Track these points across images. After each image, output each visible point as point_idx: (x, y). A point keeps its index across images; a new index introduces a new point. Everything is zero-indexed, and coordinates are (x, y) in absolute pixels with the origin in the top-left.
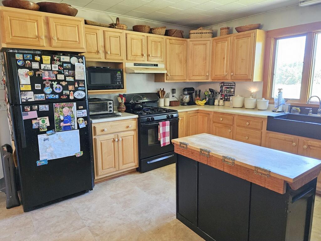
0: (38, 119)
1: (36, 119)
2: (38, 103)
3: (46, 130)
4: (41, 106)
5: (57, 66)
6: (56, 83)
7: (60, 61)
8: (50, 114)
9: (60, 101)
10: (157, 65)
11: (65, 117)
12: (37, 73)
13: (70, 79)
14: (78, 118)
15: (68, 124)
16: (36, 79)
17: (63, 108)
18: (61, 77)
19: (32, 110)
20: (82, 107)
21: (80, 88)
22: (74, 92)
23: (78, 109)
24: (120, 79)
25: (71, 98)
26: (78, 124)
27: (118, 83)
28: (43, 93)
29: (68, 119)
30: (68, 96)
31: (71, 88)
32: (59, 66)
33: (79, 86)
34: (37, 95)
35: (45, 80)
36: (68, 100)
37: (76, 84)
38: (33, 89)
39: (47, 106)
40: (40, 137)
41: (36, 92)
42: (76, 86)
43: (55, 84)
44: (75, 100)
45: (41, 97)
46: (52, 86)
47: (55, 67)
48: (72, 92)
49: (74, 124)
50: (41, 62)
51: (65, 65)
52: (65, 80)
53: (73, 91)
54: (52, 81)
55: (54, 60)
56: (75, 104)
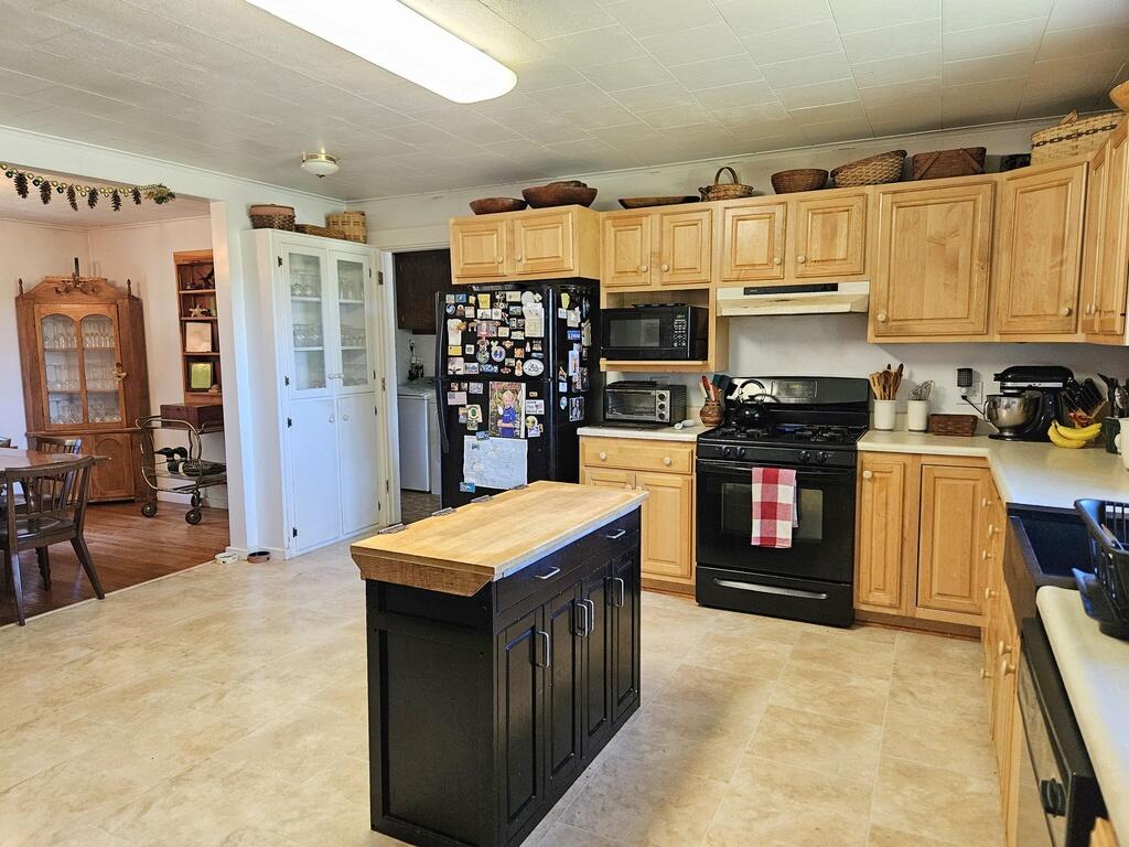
0: (468, 406)
1: (464, 406)
2: (468, 378)
3: (476, 429)
4: (472, 384)
5: (500, 311)
6: (497, 342)
7: (504, 301)
8: (482, 400)
9: (499, 377)
10: (834, 287)
11: (506, 410)
12: (471, 325)
13: (518, 336)
14: (527, 416)
15: (510, 425)
16: (469, 337)
17: (504, 391)
18: (504, 332)
19: (460, 390)
20: (535, 394)
21: (534, 355)
22: (523, 361)
23: (528, 397)
24: (682, 334)
25: (518, 373)
26: (526, 428)
27: (676, 344)
28: (477, 361)
29: (511, 414)
30: (513, 369)
31: (518, 353)
32: (503, 310)
33: (532, 351)
34: (468, 364)
35: (480, 338)
36: (511, 378)
37: (528, 344)
38: (464, 355)
39: (481, 386)
40: (467, 439)
41: (468, 359)
42: (528, 349)
43: (494, 344)
44: (525, 378)
45: (474, 368)
46: (489, 347)
47: (497, 314)
48: (519, 361)
49: (520, 425)
50: (477, 306)
51: (511, 308)
52: (509, 339)
53: (521, 359)
54: (490, 339)
55: (496, 301)
56: (524, 385)
